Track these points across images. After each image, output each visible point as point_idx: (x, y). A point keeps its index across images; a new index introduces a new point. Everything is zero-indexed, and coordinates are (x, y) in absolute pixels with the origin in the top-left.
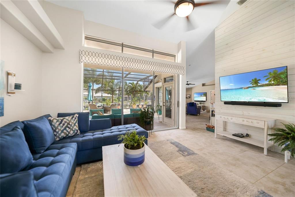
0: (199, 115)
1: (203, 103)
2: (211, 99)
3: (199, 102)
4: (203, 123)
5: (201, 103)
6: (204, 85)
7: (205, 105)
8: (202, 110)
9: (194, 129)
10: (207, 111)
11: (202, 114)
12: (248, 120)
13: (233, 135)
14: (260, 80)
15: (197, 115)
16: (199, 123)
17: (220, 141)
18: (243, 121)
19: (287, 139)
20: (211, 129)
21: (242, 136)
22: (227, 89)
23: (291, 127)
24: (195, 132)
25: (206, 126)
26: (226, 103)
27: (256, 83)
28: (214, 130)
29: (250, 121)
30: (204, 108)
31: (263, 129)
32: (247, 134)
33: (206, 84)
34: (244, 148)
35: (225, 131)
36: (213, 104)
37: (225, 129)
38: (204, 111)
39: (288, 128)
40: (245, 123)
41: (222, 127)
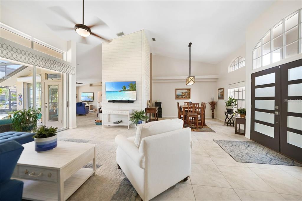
0: (87, 114)
1: (91, 103)
2: (98, 99)
3: (87, 102)
4: (92, 120)
5: (88, 103)
6: (91, 85)
7: (92, 105)
8: (90, 110)
9: (85, 126)
10: (95, 110)
11: (90, 113)
12: (121, 111)
13: (114, 123)
14: (126, 87)
15: (85, 115)
16: (89, 121)
17: (106, 129)
18: (119, 112)
19: (135, 118)
20: (99, 123)
21: (118, 123)
22: (110, 91)
23: (137, 112)
24: (86, 128)
25: (95, 122)
26: (109, 101)
27: (125, 89)
28: (102, 123)
29: (122, 111)
30: (92, 107)
31: (128, 115)
32: (121, 121)
33: (93, 85)
34: (119, 129)
35: (109, 122)
36: (100, 103)
37: (109, 121)
38: (92, 111)
39: (136, 113)
40: (120, 114)
41: (107, 119)
